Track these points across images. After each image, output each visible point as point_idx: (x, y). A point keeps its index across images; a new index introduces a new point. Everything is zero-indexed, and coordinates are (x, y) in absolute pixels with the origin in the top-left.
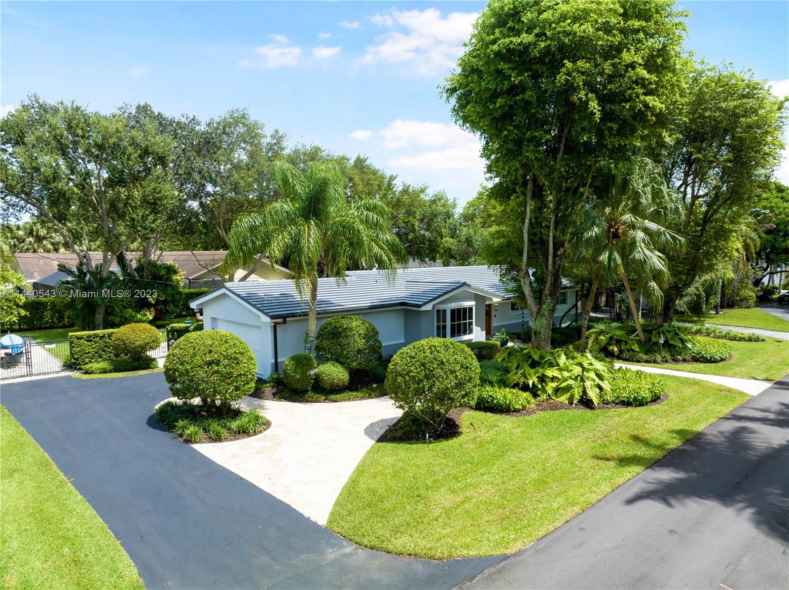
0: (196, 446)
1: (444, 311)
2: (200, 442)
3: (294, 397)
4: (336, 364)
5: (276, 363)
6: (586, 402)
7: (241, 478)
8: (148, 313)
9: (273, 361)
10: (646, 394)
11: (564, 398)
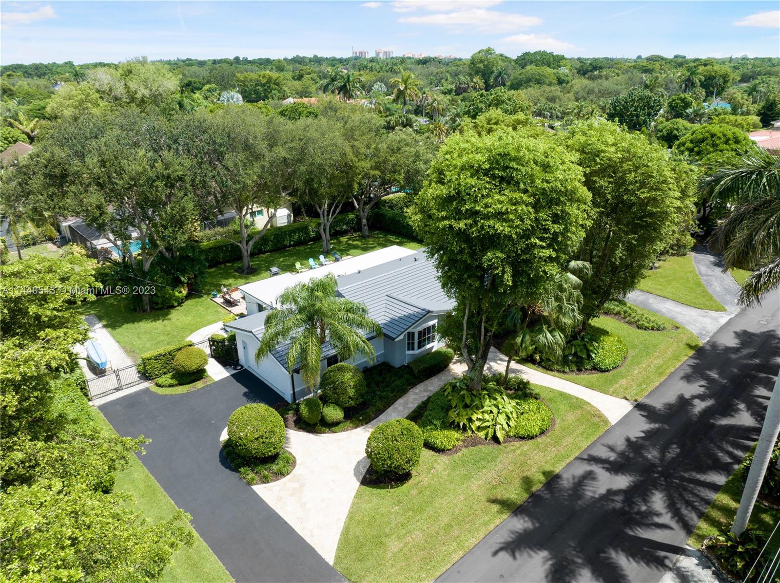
0: (254, 487)
1: (413, 333)
2: (257, 484)
3: (308, 428)
4: (337, 407)
5: (294, 393)
6: (495, 439)
7: (286, 522)
8: (182, 289)
9: (292, 392)
10: (536, 430)
11: (482, 434)
